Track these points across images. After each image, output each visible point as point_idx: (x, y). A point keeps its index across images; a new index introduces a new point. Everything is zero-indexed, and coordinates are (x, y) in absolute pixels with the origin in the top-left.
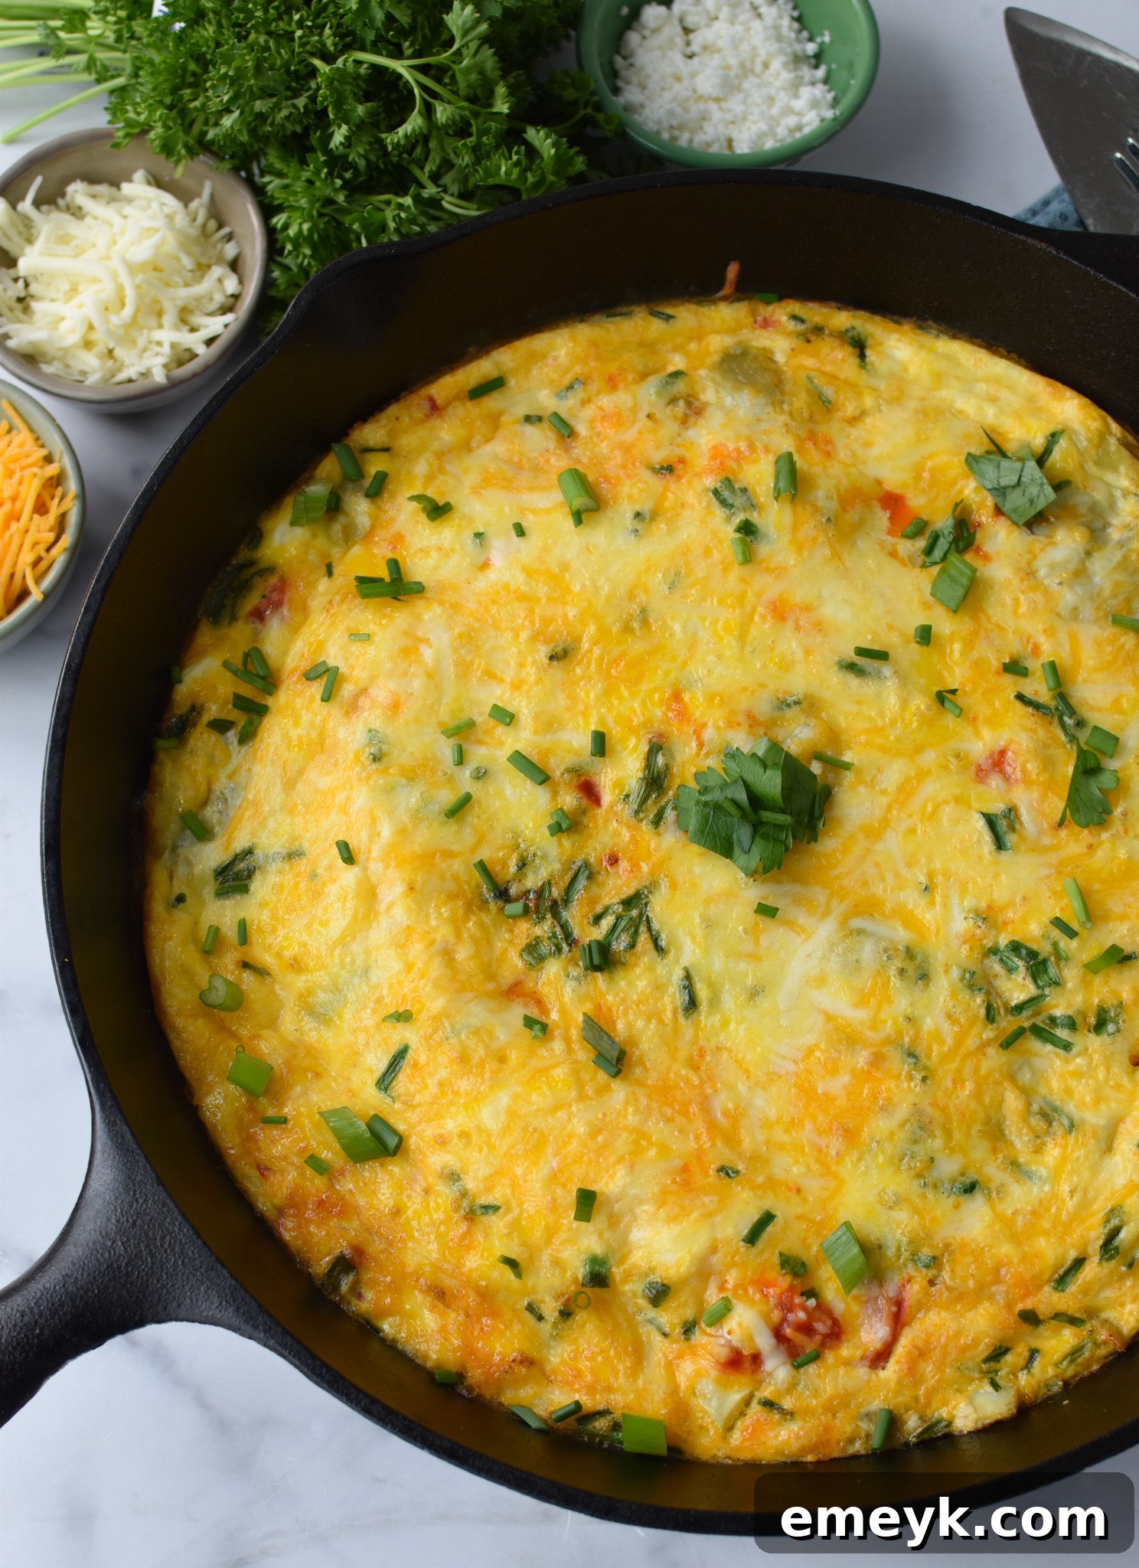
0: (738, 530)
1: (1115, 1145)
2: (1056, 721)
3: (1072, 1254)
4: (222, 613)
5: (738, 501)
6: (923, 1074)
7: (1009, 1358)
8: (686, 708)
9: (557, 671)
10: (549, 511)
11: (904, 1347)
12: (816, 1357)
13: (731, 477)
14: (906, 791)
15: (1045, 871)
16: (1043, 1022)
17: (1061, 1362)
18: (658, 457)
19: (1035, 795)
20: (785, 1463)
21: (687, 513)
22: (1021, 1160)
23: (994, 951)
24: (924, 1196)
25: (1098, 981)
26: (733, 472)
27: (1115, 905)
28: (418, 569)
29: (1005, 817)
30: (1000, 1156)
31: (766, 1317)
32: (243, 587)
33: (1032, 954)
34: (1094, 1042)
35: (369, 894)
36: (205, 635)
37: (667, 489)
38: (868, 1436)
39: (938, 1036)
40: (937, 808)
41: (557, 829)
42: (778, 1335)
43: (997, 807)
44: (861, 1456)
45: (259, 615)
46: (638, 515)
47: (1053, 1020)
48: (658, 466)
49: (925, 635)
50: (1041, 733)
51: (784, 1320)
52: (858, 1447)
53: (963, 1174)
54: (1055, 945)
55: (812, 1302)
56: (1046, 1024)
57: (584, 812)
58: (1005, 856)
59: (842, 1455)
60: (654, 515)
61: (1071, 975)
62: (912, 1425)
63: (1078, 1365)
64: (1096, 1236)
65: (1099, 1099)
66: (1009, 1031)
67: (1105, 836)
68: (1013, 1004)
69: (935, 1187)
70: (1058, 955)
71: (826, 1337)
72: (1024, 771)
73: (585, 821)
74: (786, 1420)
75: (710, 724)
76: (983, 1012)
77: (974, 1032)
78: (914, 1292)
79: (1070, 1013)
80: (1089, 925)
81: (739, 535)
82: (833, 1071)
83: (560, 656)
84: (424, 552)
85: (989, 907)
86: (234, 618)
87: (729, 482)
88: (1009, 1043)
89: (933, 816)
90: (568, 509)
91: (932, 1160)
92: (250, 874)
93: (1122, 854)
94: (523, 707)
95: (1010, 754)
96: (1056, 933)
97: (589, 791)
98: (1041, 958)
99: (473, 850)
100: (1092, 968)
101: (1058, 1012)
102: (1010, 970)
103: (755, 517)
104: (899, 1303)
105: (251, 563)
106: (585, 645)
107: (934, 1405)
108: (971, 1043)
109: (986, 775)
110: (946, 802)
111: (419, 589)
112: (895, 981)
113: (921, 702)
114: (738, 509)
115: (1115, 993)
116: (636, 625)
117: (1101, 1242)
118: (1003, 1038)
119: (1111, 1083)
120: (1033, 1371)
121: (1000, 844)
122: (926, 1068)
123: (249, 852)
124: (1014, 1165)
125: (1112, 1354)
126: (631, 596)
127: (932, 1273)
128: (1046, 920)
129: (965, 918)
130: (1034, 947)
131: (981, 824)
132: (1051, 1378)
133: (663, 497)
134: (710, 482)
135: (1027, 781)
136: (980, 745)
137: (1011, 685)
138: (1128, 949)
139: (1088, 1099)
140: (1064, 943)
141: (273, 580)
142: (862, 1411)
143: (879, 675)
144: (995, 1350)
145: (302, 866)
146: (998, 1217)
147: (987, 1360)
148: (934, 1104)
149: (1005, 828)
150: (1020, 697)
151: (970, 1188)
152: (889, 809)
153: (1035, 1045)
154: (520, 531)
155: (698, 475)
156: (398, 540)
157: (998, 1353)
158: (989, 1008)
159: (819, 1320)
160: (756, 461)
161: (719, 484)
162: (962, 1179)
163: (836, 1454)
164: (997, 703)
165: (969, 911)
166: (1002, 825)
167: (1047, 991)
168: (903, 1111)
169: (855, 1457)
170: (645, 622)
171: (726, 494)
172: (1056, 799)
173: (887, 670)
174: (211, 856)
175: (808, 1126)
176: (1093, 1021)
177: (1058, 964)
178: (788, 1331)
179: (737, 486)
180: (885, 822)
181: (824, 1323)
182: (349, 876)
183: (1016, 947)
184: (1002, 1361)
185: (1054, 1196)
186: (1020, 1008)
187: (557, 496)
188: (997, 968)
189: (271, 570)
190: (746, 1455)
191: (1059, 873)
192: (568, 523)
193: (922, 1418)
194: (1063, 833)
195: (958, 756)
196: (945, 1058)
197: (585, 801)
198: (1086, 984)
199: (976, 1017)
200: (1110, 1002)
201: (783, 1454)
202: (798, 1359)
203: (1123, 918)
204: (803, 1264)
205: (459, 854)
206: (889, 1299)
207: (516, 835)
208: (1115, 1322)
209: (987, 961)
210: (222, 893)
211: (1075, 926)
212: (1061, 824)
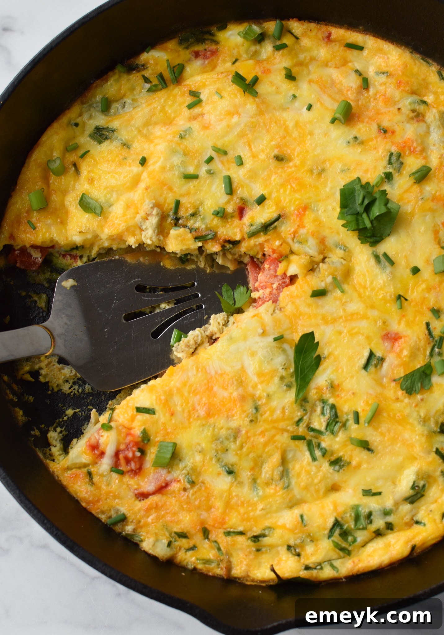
0: (385, 173)
1: (294, 508)
2: (432, 344)
3: (241, 529)
4: (184, 42)
5: (396, 165)
6: (254, 419)
7: (184, 540)
8: (304, 215)
9: (273, 163)
10: (327, 109)
11: (153, 500)
12: (122, 473)
13: (402, 154)
14: (352, 317)
15: (371, 392)
16: (315, 442)
17: (200, 560)
18: (386, 124)
19: (396, 362)
20: (74, 498)
21: (374, 152)
22: (258, 481)
23: (324, 402)
24: (211, 459)
25: (351, 447)
26: (405, 154)
27: (384, 427)
28: (262, 88)
29: (378, 359)
30: (252, 472)
31: (119, 444)
32: (201, 41)
33: (336, 416)
34: (325, 466)
35: (136, 181)
36: (172, 45)
37: (376, 138)
38: (110, 517)
39: (273, 411)
40: (357, 333)
41: (217, 214)
42: (117, 454)
43: (379, 354)
44: (101, 521)
45: (197, 55)
46: (356, 138)
47: (319, 445)
48: (382, 127)
49: (416, 271)
50: (422, 343)
51: (124, 450)
52: (103, 517)
53: (232, 465)
54: (347, 420)
55: (138, 454)
56: (316, 444)
57: (232, 217)
58: (363, 372)
59: (95, 514)
60: (362, 143)
61: (341, 436)
62: (129, 529)
63: (205, 567)
64: (256, 531)
65: (307, 488)
66: (300, 434)
67: (406, 400)
68: (312, 426)
69: (218, 460)
70: (344, 425)
71: (132, 470)
72: (401, 351)
73: (229, 220)
74: (89, 484)
75: (307, 228)
76: (297, 419)
77: (286, 422)
78: (175, 487)
79: (327, 448)
80: (366, 425)
81: (383, 175)
82: (225, 388)
83: (279, 159)
84: (272, 84)
85: (338, 385)
86: (187, 48)
87: (399, 156)
88: (296, 438)
89: (352, 335)
90: (333, 114)
91: (227, 450)
92: (107, 138)
93: (407, 411)
94: (249, 164)
95: (403, 340)
96: (351, 417)
97: (241, 211)
98: (337, 420)
99: (181, 195)
100: (352, 441)
101: (323, 445)
102: (323, 413)
103: (396, 176)
104: (167, 485)
105: (213, 35)
106: (291, 164)
107: (143, 530)
108: (281, 425)
109: (387, 339)
110: (363, 335)
111: (255, 94)
112: (276, 380)
113: (391, 291)
114: (393, 167)
115: (351, 456)
116: (315, 172)
117: (255, 534)
118: (295, 434)
119: (317, 487)
120: (187, 553)
121: (366, 367)
122: (257, 418)
123: (113, 131)
124: (254, 481)
125: (221, 575)
126: (324, 162)
127: (188, 486)
128: (354, 409)
129: (326, 381)
130: (339, 414)
131: (366, 354)
132: (191, 562)
133: (372, 140)
134: (394, 149)
135: (399, 355)
136: (396, 326)
137: (428, 316)
138: (372, 447)
139: (302, 484)
140: (351, 422)
141: (214, 47)
142: (118, 507)
143: (385, 267)
144: (182, 533)
145: (125, 152)
146: (229, 491)
147: (176, 533)
148: (247, 432)
149: (373, 363)
150: (428, 324)
151: (230, 472)
152: (341, 317)
153: (305, 448)
154: (310, 108)
155: (393, 143)
156: (267, 72)
157: (182, 535)
158: (300, 420)
159: (135, 462)
160: (417, 158)
161: (395, 153)
162: (230, 467)
163: (93, 512)
164: (418, 318)
165: (330, 379)
166: (374, 362)
167: (327, 433)
168: (234, 424)
169: (99, 520)
170: (320, 174)
171: (394, 158)
172: (402, 370)
173: (389, 269)
174: (100, 120)
175: (198, 397)
176: (333, 458)
177: (340, 428)
178: (121, 456)
179: (401, 159)
180: (334, 321)
181: (136, 465)
182: (136, 168)
183: (333, 407)
184: (181, 539)
185: (255, 505)
186: (313, 430)
187: (335, 106)
188: (319, 410)
189: (217, 43)
190: (65, 483)
191: (376, 397)
192: (328, 119)
193: (134, 530)
194: (393, 384)
195: (384, 323)
196: (266, 421)
197: (237, 214)
198: (345, 445)
199: (293, 418)
200: (346, 458)
201: (76, 494)
202: (115, 468)
203: (382, 434)
204: (149, 440)
205: (175, 192)
206: (165, 479)
207: (201, 203)
208: (233, 566)
209: (317, 403)
210: (92, 136)
211: (362, 420)
212: (394, 380)
